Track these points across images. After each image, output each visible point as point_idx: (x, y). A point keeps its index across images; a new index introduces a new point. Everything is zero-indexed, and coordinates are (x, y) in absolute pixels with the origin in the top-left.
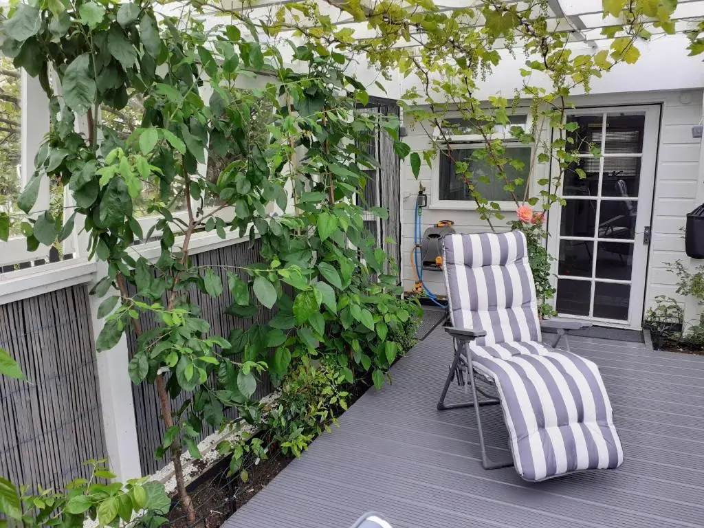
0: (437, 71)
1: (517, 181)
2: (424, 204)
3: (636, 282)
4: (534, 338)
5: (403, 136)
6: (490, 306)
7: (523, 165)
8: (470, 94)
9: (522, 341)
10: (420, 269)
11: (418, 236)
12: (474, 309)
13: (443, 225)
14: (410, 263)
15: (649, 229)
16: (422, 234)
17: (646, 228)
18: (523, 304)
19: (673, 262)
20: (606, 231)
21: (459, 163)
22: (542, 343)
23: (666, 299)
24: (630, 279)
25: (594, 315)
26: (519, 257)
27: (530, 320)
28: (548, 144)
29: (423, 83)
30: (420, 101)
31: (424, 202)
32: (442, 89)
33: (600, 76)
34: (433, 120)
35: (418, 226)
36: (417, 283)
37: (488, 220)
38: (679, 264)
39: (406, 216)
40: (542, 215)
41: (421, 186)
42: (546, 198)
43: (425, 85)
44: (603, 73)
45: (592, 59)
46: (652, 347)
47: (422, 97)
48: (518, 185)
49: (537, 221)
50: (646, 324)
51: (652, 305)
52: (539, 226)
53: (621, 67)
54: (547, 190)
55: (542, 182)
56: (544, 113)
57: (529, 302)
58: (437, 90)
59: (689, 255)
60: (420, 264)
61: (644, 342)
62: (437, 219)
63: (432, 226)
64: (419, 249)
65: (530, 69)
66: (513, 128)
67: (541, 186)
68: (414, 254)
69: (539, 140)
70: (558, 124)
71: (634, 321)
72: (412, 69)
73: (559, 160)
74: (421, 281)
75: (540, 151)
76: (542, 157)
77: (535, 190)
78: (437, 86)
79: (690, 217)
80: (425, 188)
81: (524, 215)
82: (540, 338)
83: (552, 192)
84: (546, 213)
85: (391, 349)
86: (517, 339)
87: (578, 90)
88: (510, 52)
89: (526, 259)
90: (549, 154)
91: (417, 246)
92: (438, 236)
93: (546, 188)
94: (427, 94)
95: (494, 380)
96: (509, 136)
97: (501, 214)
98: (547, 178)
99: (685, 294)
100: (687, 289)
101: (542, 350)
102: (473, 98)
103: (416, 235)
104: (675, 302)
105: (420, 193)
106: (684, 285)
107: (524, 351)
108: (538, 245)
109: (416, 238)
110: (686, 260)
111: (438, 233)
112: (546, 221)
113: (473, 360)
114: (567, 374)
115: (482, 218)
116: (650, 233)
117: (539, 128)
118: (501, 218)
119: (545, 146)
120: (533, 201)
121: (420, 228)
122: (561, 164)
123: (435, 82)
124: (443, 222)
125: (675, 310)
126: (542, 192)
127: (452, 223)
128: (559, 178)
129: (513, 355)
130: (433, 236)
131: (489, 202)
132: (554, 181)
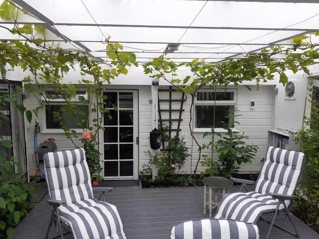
0: (41, 70)
1: (83, 121)
2: (38, 131)
3: (135, 160)
4: (90, 197)
5: (25, 99)
6: (68, 186)
7: (85, 113)
8: (58, 81)
9: (85, 200)
10: (38, 163)
11: (36, 147)
12: (61, 188)
13: (49, 141)
14: (32, 161)
15: (138, 138)
16: (38, 146)
17: (137, 138)
18: (85, 182)
19: (147, 151)
20: (124, 137)
21: (54, 113)
22: (93, 199)
23: (146, 166)
24: (133, 159)
25: (120, 176)
26: (82, 160)
27: (88, 189)
28: (96, 104)
29: (34, 75)
30: (33, 83)
31: (38, 130)
32: (44, 78)
33: (114, 79)
34: (41, 93)
35: (36, 142)
36: (36, 171)
37: (71, 138)
38: (149, 152)
39: (29, 138)
40: (95, 135)
41: (36, 122)
42: (97, 127)
43: (35, 76)
44: (115, 77)
45: (110, 71)
46: (142, 187)
47: (34, 81)
48: (84, 123)
49: (93, 138)
50: (140, 177)
51: (141, 169)
52: (94, 140)
53: (121, 75)
54: (97, 124)
55: (94, 120)
56: (92, 92)
57: (87, 180)
58: (41, 78)
59: (152, 148)
60: (38, 161)
61: (139, 185)
62: (46, 138)
63: (44, 142)
64: (37, 154)
65: (85, 73)
66: (80, 97)
67: (94, 122)
68: (34, 156)
69: (91, 103)
70: (99, 96)
71: (135, 176)
72: (27, 68)
73: (101, 111)
74: (39, 170)
75: (92, 107)
76: (94, 110)
77: (91, 124)
78: (41, 77)
79: (151, 133)
80: (38, 123)
81: (87, 136)
82: (93, 197)
83: (99, 125)
84: (97, 133)
85: (17, 215)
86: (82, 199)
87: (106, 83)
88: (73, 68)
89: (85, 161)
90: (96, 109)
91: (36, 152)
92: (47, 147)
93: (96, 123)
94: (36, 80)
95: (70, 224)
96: (78, 100)
97: (77, 135)
98: (96, 118)
99: (152, 164)
100: (152, 162)
101: (93, 203)
102: (59, 83)
103: (35, 147)
104: (149, 167)
105: (36, 126)
106: (151, 160)
107: (85, 205)
108: (94, 148)
109: (35, 148)
110: (151, 150)
111: (46, 146)
112: (97, 137)
113: (60, 215)
114: (103, 214)
115: (68, 138)
116: (138, 139)
117: (91, 97)
118: (77, 137)
119: (94, 105)
120: (91, 129)
121: (37, 143)
122: (102, 113)
123: (40, 75)
124: (49, 140)
125: (149, 170)
126: (95, 125)
127: (54, 140)
128: (101, 119)
129: (80, 209)
130: (43, 147)
131: (71, 130)
132: (100, 120)
